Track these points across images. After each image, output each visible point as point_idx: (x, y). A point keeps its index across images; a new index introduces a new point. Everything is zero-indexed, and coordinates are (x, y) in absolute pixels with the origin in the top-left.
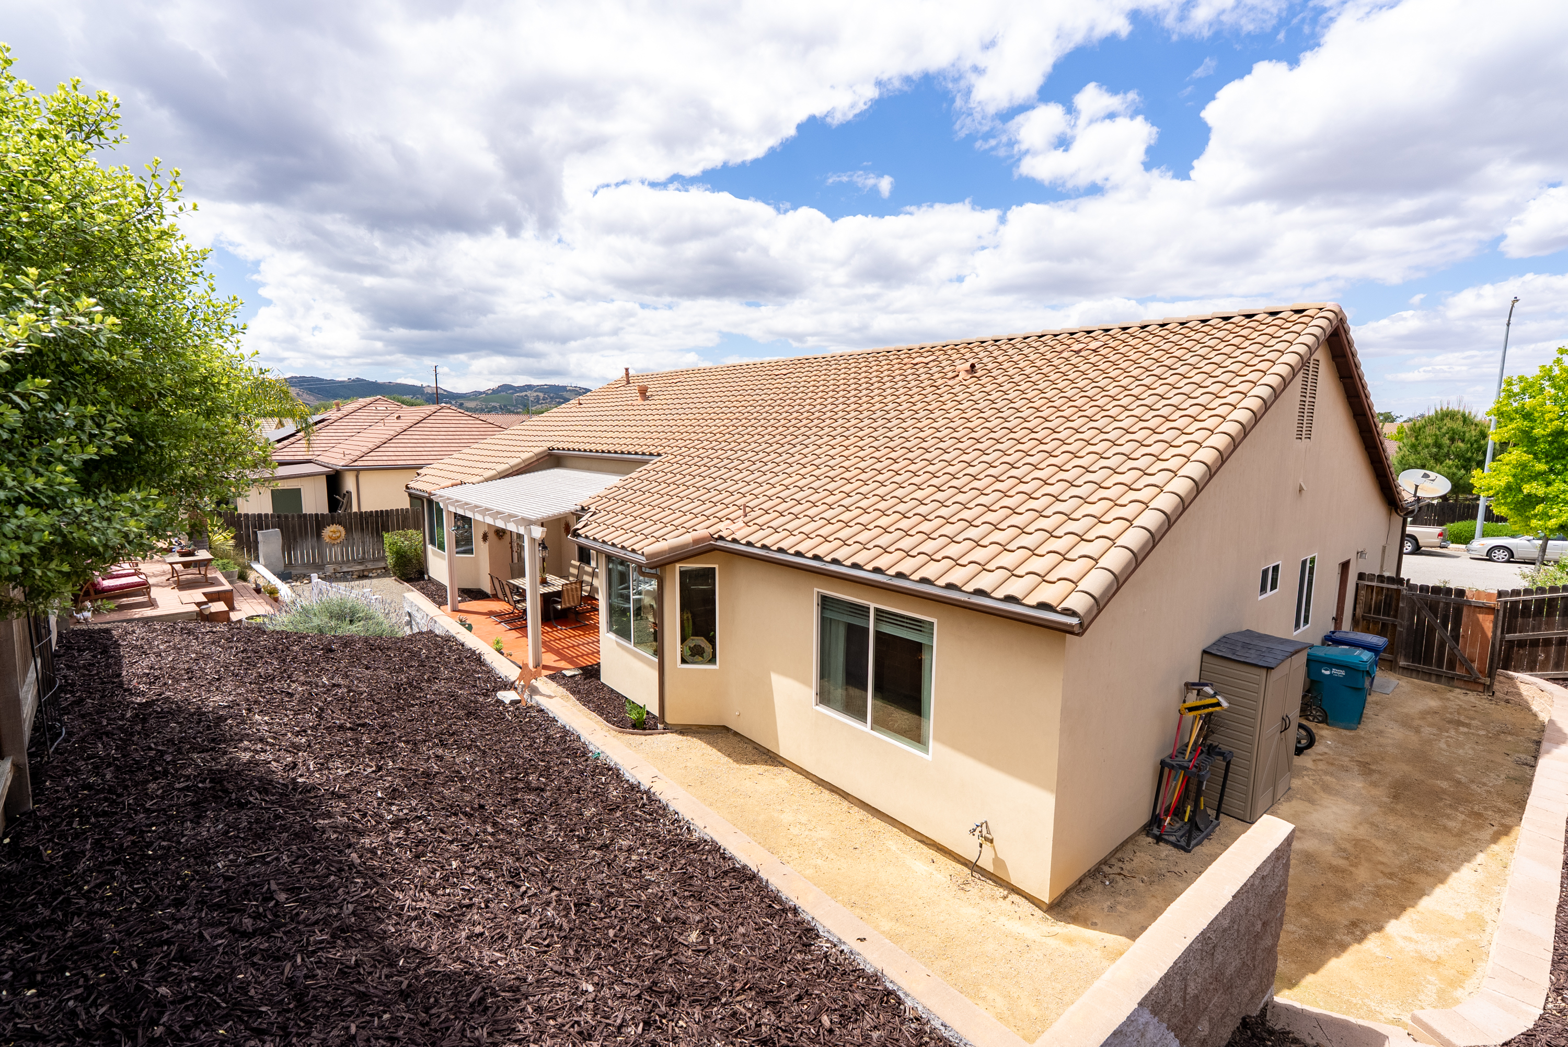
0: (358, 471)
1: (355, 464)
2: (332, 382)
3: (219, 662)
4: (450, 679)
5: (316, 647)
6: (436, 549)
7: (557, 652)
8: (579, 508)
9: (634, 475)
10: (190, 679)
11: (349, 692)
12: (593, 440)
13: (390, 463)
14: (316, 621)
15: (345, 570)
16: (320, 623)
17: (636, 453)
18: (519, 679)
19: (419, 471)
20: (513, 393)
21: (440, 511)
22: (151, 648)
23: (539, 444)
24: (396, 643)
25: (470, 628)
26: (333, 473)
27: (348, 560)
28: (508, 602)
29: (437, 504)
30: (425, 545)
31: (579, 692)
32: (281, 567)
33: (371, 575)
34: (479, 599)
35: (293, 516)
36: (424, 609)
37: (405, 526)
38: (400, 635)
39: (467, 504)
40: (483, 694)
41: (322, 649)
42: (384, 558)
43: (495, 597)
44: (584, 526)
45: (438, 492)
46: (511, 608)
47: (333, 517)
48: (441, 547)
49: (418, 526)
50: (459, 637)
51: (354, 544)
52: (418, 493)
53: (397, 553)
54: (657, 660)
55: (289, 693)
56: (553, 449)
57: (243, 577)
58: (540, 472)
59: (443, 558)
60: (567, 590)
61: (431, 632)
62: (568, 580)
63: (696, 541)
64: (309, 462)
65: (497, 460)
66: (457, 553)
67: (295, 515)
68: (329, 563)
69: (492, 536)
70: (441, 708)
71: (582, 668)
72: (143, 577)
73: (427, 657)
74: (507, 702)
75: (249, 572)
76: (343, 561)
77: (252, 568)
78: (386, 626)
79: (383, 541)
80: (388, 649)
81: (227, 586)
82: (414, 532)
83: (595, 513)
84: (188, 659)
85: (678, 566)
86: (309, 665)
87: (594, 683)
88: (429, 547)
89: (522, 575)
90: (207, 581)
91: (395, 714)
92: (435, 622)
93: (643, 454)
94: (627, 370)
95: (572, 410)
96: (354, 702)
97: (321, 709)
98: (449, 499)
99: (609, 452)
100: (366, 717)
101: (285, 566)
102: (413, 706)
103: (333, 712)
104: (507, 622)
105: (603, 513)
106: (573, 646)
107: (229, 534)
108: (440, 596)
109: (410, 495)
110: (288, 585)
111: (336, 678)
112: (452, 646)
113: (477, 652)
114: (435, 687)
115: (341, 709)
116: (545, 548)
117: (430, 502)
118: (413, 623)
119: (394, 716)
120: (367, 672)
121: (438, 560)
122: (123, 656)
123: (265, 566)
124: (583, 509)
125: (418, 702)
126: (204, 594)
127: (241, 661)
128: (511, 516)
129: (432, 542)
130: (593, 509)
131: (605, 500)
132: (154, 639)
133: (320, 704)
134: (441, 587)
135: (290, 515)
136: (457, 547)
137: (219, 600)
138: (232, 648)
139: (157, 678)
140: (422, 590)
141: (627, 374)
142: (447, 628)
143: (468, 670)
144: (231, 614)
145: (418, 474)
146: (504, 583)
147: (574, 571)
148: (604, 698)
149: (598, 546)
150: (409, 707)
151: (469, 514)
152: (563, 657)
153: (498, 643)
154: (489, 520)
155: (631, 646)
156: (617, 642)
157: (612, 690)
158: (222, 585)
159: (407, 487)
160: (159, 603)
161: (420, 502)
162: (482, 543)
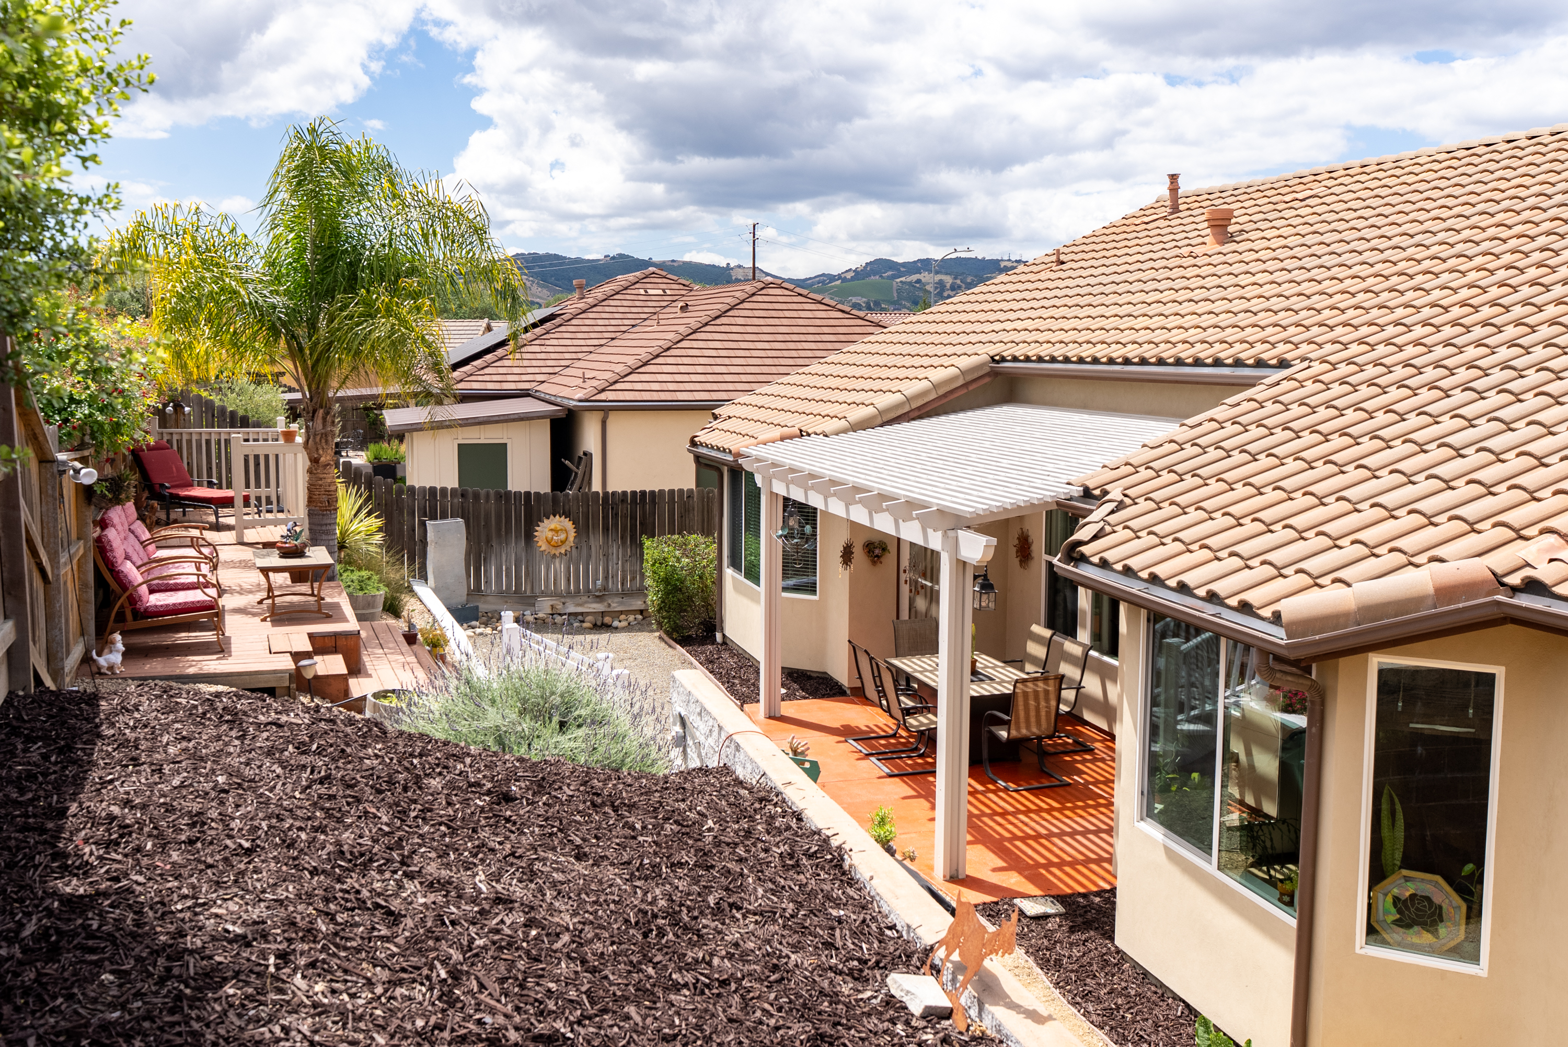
0: (606, 411)
1: (602, 396)
2: (578, 261)
3: (267, 803)
4: (767, 915)
5: (478, 784)
6: (741, 578)
7: (998, 846)
8: (1077, 491)
9: (1220, 412)
10: (191, 842)
11: (528, 925)
12: (1099, 335)
13: (663, 396)
14: (492, 718)
15: (572, 609)
16: (500, 722)
17: (1218, 363)
18: (949, 942)
19: (716, 411)
20: (893, 277)
21: (754, 494)
22: (151, 751)
23: (969, 349)
24: (649, 793)
25: (813, 772)
26: (562, 415)
27: (578, 591)
28: (888, 710)
29: (750, 476)
30: (720, 569)
31: (1058, 963)
32: (461, 596)
33: (616, 623)
34: (823, 697)
35: (488, 496)
36: (715, 713)
37: (684, 528)
38: (661, 770)
39: (812, 476)
40: (851, 973)
41: (489, 793)
42: (641, 591)
43: (858, 695)
44: (1096, 537)
45: (754, 451)
46: (891, 723)
47: (555, 500)
48: (752, 574)
49: (708, 528)
50: (791, 794)
51: (589, 557)
52: (713, 454)
53: (666, 581)
54: (1293, 922)
55: (390, 913)
56: (1003, 359)
57: (393, 608)
58: (970, 414)
59: (755, 598)
60: (1025, 694)
61: (726, 770)
62: (1022, 670)
63: (1445, 593)
64: (525, 394)
65: (877, 385)
66: (785, 589)
67: (492, 492)
68: (544, 594)
69: (858, 552)
70: (745, 1004)
71: (1061, 899)
72: (212, 592)
73: (717, 843)
74: (916, 1009)
75: (405, 598)
76: (569, 592)
77: (410, 590)
78: (632, 744)
79: (642, 554)
80: (632, 807)
81: (352, 624)
82: (701, 539)
83: (1121, 506)
84: (208, 786)
85: (1377, 661)
86: (453, 831)
87: (1097, 944)
88: (729, 572)
89: (932, 648)
90: (319, 611)
91: (631, 1010)
92: (738, 748)
93: (1238, 363)
94: (1174, 178)
95: (1043, 276)
96: (537, 960)
97: (456, 975)
98: (774, 465)
99: (1143, 362)
100: (556, 1015)
101: (469, 594)
102: (677, 987)
103: (482, 986)
104: (882, 756)
105: (1143, 505)
106: (1037, 837)
107: (374, 523)
108: (744, 682)
109: (698, 458)
110: (470, 632)
111: (506, 878)
112: (772, 817)
113: (835, 842)
114: (733, 935)
115: (502, 981)
116: (987, 587)
117: (736, 472)
118: (690, 742)
119: (628, 1017)
120: (580, 867)
121: (744, 601)
122: (96, 764)
123: (436, 591)
124: (1087, 494)
125: (689, 977)
126: (311, 636)
127: (315, 804)
128: (911, 504)
129: (735, 564)
130: (1115, 493)
131: (1144, 473)
132: (166, 728)
133: (456, 956)
134: (747, 663)
135: (483, 492)
136: (785, 576)
137: (334, 651)
138: (304, 767)
139: (125, 830)
140: (710, 664)
141: (1174, 189)
142: (764, 766)
143: (812, 894)
144: (352, 682)
145: (715, 417)
146: (883, 665)
147: (1037, 650)
148: (1124, 992)
149: (1134, 587)
150: (666, 989)
151: (815, 500)
152: (1014, 863)
153: (882, 822)
154: (860, 515)
155: (1210, 867)
156: (1166, 848)
157: (1146, 974)
158: (345, 620)
159: (693, 443)
160: (234, 647)
161: (715, 474)
162: (841, 568)
